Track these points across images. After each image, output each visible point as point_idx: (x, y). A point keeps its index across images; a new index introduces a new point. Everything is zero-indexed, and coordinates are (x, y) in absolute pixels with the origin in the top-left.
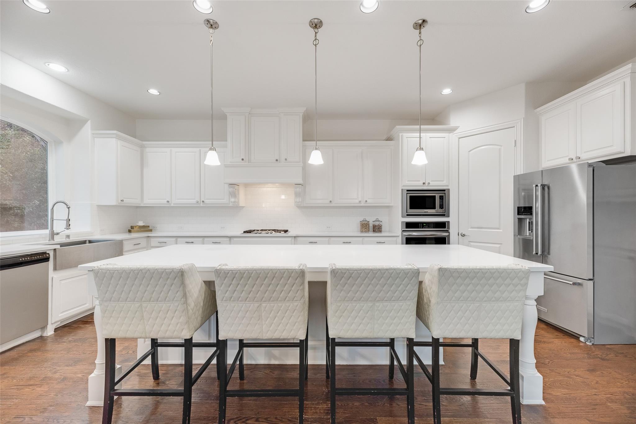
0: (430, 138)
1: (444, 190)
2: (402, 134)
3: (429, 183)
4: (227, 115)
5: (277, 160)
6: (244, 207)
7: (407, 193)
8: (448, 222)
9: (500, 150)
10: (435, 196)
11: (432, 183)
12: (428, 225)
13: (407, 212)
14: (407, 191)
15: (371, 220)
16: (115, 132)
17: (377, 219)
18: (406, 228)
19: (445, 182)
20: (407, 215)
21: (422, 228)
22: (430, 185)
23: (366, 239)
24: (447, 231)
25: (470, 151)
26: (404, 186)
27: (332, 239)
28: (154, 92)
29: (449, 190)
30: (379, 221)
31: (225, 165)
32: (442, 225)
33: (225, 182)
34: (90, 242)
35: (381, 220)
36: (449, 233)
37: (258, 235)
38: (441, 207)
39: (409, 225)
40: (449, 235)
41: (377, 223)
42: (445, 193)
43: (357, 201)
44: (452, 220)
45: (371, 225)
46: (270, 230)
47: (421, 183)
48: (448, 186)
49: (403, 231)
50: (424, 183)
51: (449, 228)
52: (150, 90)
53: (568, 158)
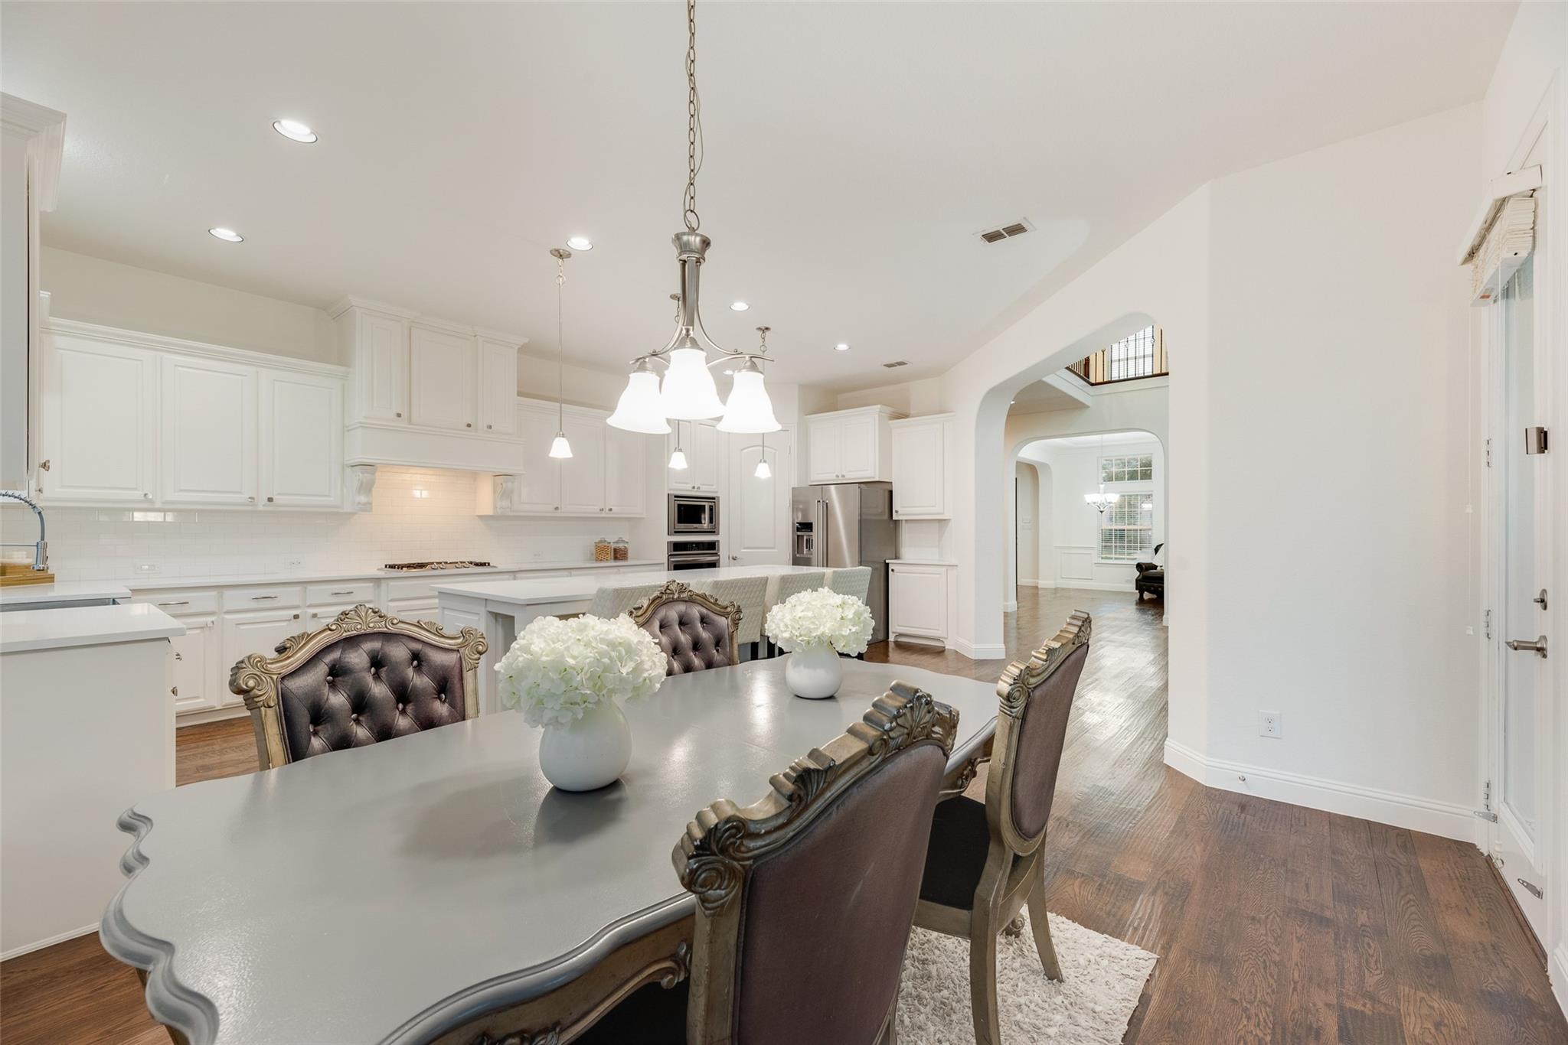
1: (714, 499)
3: (699, 488)
5: (469, 425)
7: (674, 500)
8: (718, 541)
9: (775, 453)
10: (704, 506)
11: (703, 488)
13: (675, 528)
14: (676, 497)
15: (611, 539)
17: (620, 540)
18: (674, 550)
19: (715, 487)
20: (676, 532)
21: (692, 551)
22: (700, 490)
23: (621, 569)
24: (716, 554)
25: (742, 450)
26: (671, 490)
27: (573, 572)
29: (718, 497)
30: (623, 542)
32: (712, 546)
35: (626, 541)
36: (719, 556)
37: (439, 572)
38: (711, 521)
39: (678, 547)
40: (719, 559)
41: (621, 545)
42: (715, 502)
43: (597, 508)
44: (721, 538)
47: (689, 487)
48: (717, 492)
49: (670, 555)
50: (694, 487)
51: (718, 550)
52: (218, 229)
53: (835, 475)
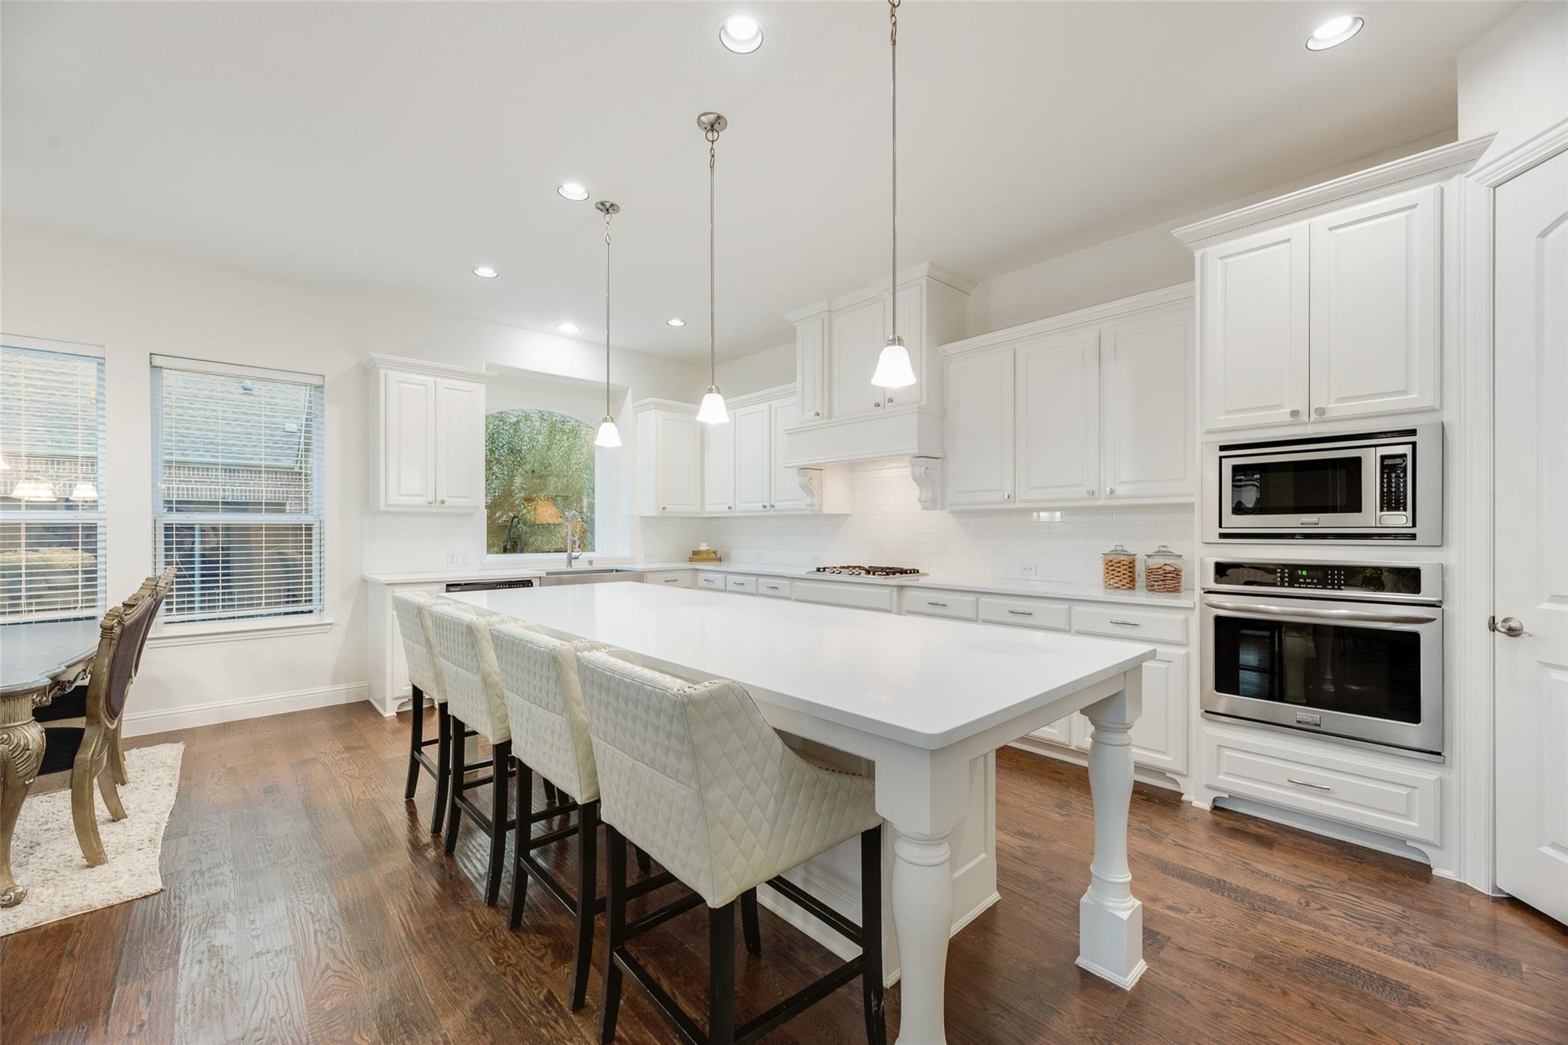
0: (1331, 229)
1: (1410, 433)
2: (1201, 251)
3: (1321, 412)
4: (794, 327)
5: (877, 405)
6: (849, 515)
7: (1221, 458)
10: (1358, 459)
12: (1320, 574)
13: (1220, 526)
14: (1222, 448)
16: (650, 400)
17: (1162, 549)
19: (1416, 396)
20: (1223, 536)
21: (1291, 585)
22: (1327, 415)
23: (1081, 609)
25: (1543, 234)
26: (1208, 433)
27: (984, 600)
28: (676, 322)
30: (1169, 554)
31: (786, 430)
32: (1402, 580)
33: (786, 465)
34: (617, 571)
35: (1177, 552)
38: (1392, 500)
41: (1162, 562)
42: (1414, 444)
43: (1084, 492)
45: (1140, 569)
46: (854, 567)
49: (1208, 592)
50: (1296, 414)
51: (1439, 592)
